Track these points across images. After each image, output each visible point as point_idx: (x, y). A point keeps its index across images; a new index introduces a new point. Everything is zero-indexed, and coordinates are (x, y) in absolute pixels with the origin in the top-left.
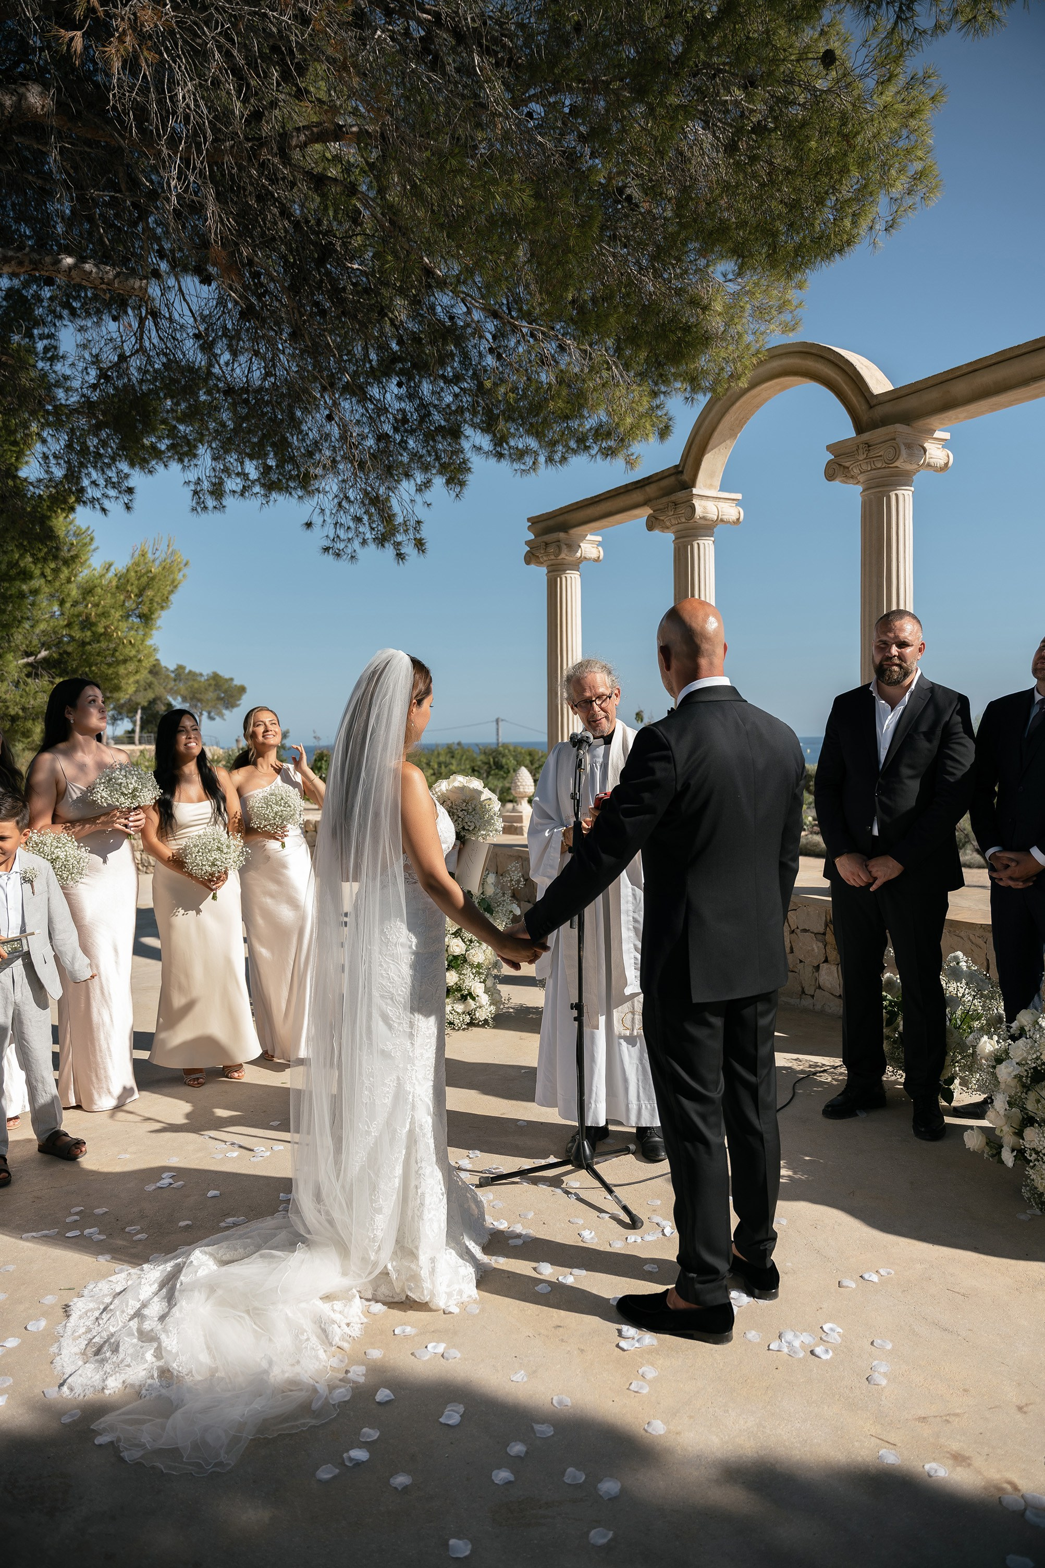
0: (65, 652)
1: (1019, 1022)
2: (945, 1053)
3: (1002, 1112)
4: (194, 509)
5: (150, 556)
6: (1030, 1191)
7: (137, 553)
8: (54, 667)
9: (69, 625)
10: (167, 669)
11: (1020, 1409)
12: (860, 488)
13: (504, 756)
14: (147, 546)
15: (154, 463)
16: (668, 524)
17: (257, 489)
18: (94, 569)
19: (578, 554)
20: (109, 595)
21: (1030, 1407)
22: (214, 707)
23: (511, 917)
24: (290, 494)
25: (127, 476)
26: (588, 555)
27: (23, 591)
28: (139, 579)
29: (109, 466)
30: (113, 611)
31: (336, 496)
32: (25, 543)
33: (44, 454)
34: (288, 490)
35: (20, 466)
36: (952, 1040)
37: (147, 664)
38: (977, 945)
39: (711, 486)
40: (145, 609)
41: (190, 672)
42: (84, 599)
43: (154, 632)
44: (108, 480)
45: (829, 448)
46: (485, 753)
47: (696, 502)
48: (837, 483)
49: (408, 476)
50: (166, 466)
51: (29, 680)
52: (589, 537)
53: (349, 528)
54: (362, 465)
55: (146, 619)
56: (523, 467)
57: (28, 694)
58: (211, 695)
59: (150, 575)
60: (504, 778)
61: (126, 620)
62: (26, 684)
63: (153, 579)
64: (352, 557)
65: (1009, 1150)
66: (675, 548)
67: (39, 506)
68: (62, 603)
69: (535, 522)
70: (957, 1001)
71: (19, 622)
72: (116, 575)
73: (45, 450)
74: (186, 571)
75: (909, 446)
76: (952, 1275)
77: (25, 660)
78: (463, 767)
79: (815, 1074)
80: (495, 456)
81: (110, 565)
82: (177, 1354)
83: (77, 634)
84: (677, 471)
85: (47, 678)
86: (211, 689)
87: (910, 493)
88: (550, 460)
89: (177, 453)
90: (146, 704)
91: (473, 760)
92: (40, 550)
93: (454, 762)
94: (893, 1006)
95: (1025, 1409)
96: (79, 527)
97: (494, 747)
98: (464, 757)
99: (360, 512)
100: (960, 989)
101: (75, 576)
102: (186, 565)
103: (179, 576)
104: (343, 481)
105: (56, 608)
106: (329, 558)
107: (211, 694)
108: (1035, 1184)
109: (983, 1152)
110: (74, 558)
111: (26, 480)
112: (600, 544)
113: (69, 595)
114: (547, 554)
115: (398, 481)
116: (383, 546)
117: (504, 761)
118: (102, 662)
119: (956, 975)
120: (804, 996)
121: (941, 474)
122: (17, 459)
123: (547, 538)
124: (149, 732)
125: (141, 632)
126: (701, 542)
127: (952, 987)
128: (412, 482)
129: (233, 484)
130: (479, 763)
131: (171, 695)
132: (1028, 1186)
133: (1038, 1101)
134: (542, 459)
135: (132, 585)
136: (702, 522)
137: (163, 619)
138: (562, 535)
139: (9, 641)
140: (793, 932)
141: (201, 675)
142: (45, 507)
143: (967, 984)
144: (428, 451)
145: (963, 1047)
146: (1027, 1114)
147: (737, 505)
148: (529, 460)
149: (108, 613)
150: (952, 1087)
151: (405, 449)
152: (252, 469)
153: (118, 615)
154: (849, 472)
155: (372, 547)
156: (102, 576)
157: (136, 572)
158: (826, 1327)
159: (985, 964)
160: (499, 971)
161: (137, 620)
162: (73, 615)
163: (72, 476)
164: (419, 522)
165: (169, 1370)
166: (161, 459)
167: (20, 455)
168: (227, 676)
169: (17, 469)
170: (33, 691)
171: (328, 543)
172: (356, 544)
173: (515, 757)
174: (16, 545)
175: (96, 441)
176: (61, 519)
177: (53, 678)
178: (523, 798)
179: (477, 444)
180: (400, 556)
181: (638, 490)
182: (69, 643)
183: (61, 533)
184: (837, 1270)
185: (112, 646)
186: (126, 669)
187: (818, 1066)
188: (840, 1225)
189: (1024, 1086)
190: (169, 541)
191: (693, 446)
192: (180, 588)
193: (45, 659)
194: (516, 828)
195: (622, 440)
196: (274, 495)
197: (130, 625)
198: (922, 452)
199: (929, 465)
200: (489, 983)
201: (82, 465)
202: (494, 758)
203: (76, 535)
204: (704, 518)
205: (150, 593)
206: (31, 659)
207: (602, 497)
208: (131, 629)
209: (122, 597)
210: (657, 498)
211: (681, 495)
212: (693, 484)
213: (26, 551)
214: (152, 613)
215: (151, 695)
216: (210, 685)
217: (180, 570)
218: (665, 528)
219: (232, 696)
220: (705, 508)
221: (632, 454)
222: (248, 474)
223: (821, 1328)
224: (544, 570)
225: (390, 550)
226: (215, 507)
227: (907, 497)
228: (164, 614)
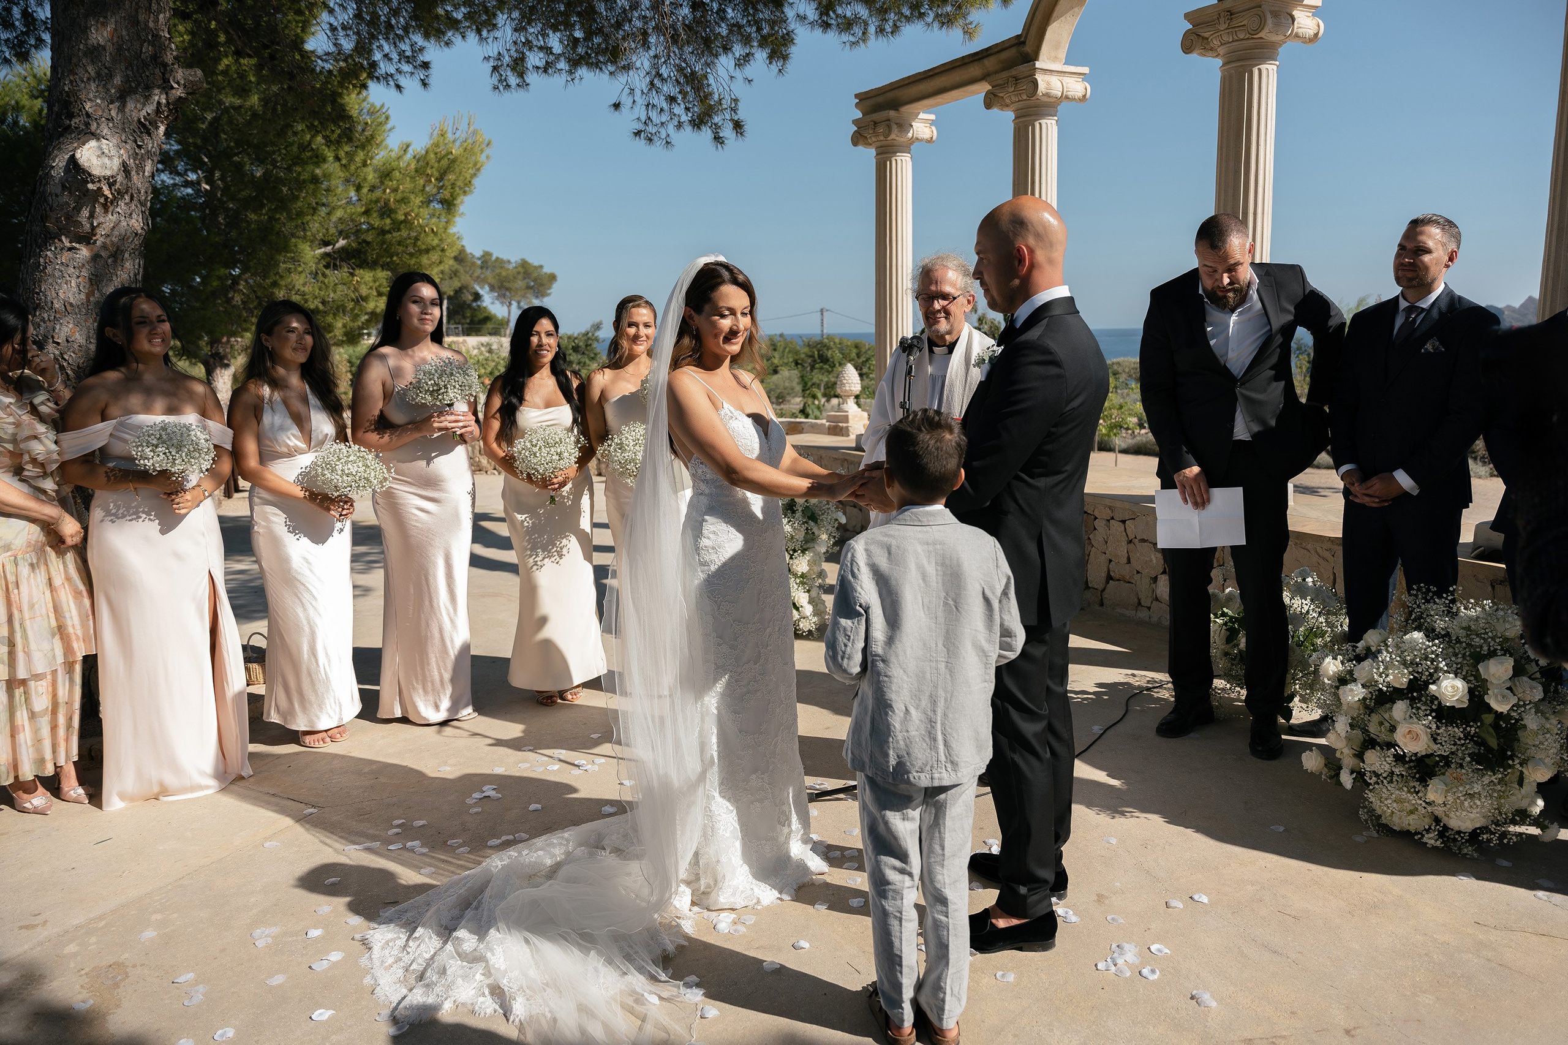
0: (364, 241)
1: (1366, 642)
2: (1285, 671)
3: (1343, 734)
4: (496, 88)
5: (450, 136)
6: (1367, 813)
7: (436, 132)
8: (354, 257)
9: (367, 213)
10: (473, 256)
11: (1347, 1032)
12: (1219, 62)
13: (829, 348)
14: (446, 124)
15: (450, 34)
16: (1008, 101)
17: (562, 65)
18: (391, 151)
19: (910, 135)
20: (408, 179)
21: (1358, 1031)
22: (524, 296)
23: (836, 525)
24: (601, 69)
25: (421, 49)
26: (921, 136)
27: (317, 175)
28: (439, 162)
29: (401, 38)
30: (412, 197)
31: (648, 73)
32: (316, 123)
33: (331, 25)
34: (596, 65)
35: (305, 38)
36: (1293, 658)
37: (451, 253)
38: (1324, 559)
39: (1055, 59)
40: (446, 194)
41: (497, 258)
42: (382, 183)
43: (457, 219)
44: (402, 54)
45: (1188, 16)
46: (809, 345)
47: (1039, 77)
48: (1194, 56)
49: (726, 49)
50: (463, 37)
51: (327, 272)
52: (922, 116)
53: (662, 110)
54: (675, 39)
55: (449, 205)
56: (852, 39)
57: (327, 287)
58: (520, 284)
59: (450, 156)
60: (829, 372)
61: (428, 206)
62: (324, 275)
63: (454, 161)
64: (667, 143)
65: (1348, 771)
66: (1015, 128)
67: (329, 83)
68: (358, 188)
69: (863, 99)
70: (1302, 617)
71: (315, 209)
72: (414, 157)
73: (332, 20)
74: (488, 151)
75: (1276, 15)
76: (1283, 897)
77: (323, 250)
78: (786, 361)
79: (1148, 689)
80: (822, 26)
81: (408, 146)
82: (506, 971)
83: (376, 222)
84: (1018, 42)
85: (346, 270)
86: (520, 277)
87: (1275, 67)
88: (881, 31)
89: (475, 22)
90: (452, 293)
91: (797, 353)
92: (333, 131)
93: (776, 354)
94: (1233, 623)
95: (1353, 1032)
96: (373, 105)
97: (818, 339)
98: (787, 350)
99: (674, 91)
100: (1304, 606)
101: (371, 159)
102: (488, 145)
103: (482, 158)
104: (656, 56)
105: (352, 193)
106: (641, 142)
107: (520, 282)
108: (1374, 806)
109: (1321, 773)
110: (370, 139)
111: (313, 52)
112: (933, 123)
113: (365, 179)
114: (877, 135)
115: (716, 56)
116: (699, 128)
117: (829, 354)
118: (403, 252)
119: (1301, 591)
120: (1140, 608)
121: (1310, 46)
122: (303, 30)
123: (877, 116)
124: (456, 323)
125: (443, 219)
126: (1043, 122)
127: (1296, 604)
128: (730, 55)
129: (535, 59)
130: (803, 356)
131: (479, 284)
132: (1366, 807)
133: (1381, 724)
134: (872, 29)
135: (432, 168)
136: (1045, 99)
137: (466, 205)
138: (892, 113)
139: (304, 230)
140: (1130, 542)
141: (509, 262)
142: (336, 83)
143: (1312, 600)
144: (748, 21)
145: (1305, 665)
146: (1369, 736)
147: (1083, 80)
148: (857, 30)
149: (408, 198)
150: (1291, 705)
151: (723, 19)
152: (555, 42)
153: (418, 201)
154: (1208, 43)
155: (688, 128)
156: (399, 158)
157: (436, 154)
158: (1153, 948)
159: (1332, 578)
160: (824, 580)
161: (438, 206)
162: (371, 201)
163: (363, 48)
164: (736, 100)
165: (500, 987)
166: (457, 29)
167: (305, 26)
168: (536, 264)
169: (303, 42)
170: (332, 284)
171: (641, 127)
172: (671, 128)
173: (841, 351)
174: (307, 126)
175: (386, 10)
176: (353, 96)
177: (353, 269)
178: (849, 396)
179: (802, 13)
180: (718, 139)
181: (976, 63)
182: (368, 230)
183: (354, 113)
184: (1167, 890)
185: (414, 234)
186: (428, 259)
187: (1156, 682)
188: (1171, 844)
189: (1367, 707)
190: (470, 119)
191: (1037, 13)
192: (482, 171)
193: (343, 249)
194: (842, 428)
195: (960, 7)
196: (583, 71)
197: (431, 212)
198: (1290, 21)
199: (1297, 36)
200: (814, 593)
201: (373, 37)
202: (819, 351)
203: (371, 113)
204: (1047, 95)
205: (451, 177)
206: (329, 249)
207: (936, 71)
208: (432, 215)
209: (422, 182)
210: (996, 72)
211: (1022, 69)
212: (1035, 56)
213: (318, 132)
214: (454, 199)
215: (457, 284)
216: (519, 273)
217: (482, 151)
218: (1004, 106)
219: (542, 285)
220: (1048, 83)
221: (971, 23)
222: (551, 48)
223: (1149, 948)
224: (872, 152)
225: (707, 133)
226: (518, 85)
227: (1271, 72)
228: (467, 199)
